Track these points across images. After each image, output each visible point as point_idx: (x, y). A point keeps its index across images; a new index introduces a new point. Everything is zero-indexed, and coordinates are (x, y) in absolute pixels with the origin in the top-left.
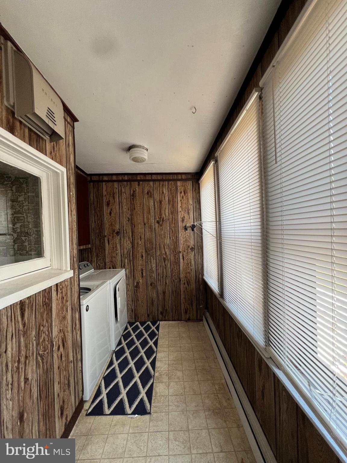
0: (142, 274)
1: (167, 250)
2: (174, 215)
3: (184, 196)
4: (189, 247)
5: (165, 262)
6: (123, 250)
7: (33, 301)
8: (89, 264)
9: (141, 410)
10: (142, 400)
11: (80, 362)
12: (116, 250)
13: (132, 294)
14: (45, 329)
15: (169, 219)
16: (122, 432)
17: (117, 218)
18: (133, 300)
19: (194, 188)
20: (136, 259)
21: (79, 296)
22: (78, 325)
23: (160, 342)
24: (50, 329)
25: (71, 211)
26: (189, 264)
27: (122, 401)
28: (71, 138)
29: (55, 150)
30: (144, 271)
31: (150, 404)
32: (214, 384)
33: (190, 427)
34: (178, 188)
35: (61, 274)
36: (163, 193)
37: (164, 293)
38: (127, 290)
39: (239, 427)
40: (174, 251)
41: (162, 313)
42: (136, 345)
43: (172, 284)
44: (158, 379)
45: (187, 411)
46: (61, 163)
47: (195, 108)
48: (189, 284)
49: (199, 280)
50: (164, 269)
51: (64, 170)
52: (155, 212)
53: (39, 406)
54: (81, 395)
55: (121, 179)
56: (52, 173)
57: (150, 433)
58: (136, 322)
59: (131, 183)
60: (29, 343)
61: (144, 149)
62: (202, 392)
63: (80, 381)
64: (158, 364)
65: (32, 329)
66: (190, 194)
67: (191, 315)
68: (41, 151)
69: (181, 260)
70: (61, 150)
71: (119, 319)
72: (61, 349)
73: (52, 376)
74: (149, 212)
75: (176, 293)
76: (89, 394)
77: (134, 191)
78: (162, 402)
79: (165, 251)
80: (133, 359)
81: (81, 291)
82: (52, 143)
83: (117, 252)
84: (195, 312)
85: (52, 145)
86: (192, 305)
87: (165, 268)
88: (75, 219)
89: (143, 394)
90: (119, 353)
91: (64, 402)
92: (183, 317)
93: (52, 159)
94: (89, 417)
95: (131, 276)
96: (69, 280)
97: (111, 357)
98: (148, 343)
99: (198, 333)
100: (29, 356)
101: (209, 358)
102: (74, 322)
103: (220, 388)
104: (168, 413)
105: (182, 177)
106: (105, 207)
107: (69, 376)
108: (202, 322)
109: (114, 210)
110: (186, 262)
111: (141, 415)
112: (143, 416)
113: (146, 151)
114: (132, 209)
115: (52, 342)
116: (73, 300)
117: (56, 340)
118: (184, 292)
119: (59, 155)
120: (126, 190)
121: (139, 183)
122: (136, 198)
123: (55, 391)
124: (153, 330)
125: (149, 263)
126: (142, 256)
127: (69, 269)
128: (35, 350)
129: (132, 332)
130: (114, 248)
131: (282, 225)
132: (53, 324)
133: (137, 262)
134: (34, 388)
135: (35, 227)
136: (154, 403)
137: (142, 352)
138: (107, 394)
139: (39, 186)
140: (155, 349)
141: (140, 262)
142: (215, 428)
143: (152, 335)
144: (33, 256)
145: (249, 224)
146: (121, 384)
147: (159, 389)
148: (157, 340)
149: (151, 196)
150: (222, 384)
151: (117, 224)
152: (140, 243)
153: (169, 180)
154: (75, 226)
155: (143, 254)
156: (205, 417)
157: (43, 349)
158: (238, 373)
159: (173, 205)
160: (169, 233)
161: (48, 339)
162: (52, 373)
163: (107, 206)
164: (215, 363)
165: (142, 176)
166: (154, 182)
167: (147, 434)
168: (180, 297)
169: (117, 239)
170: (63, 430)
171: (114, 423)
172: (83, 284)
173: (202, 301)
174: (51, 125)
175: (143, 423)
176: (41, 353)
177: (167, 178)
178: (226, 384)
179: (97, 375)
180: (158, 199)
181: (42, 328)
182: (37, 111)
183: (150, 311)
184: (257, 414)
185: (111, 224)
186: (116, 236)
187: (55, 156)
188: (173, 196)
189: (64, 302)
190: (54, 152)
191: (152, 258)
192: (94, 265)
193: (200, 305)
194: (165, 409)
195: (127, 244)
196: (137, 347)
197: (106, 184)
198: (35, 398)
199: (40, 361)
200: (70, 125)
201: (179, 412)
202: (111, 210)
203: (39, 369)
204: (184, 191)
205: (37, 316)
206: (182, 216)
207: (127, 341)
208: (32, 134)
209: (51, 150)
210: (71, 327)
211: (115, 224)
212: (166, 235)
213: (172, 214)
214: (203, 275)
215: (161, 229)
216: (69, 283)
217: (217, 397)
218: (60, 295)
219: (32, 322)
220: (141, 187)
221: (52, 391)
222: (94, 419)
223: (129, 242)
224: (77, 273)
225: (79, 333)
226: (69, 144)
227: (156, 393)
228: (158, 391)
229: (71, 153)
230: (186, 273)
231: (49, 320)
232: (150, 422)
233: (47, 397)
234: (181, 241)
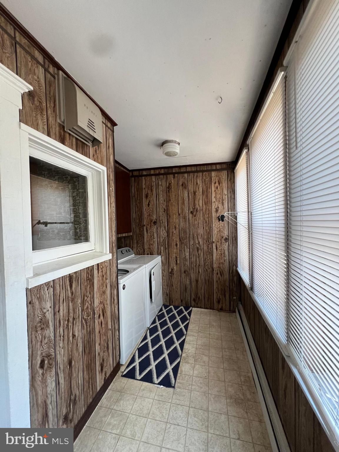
0: (176, 261)
1: (200, 240)
2: (208, 206)
3: (218, 186)
4: (223, 238)
5: (198, 251)
6: (160, 238)
7: (79, 276)
8: (131, 250)
9: (166, 383)
10: (168, 374)
11: (117, 331)
12: (153, 238)
13: (167, 279)
14: (88, 299)
15: (202, 210)
16: (148, 397)
17: (154, 209)
18: (168, 284)
19: (229, 177)
20: (171, 247)
21: (117, 276)
22: (116, 300)
23: (190, 327)
24: (92, 300)
25: (111, 204)
26: (223, 255)
27: (151, 371)
28: (111, 141)
29: (97, 153)
30: (178, 259)
31: (175, 379)
32: (240, 376)
33: (210, 409)
34: (213, 179)
35: (101, 256)
36: (197, 184)
37: (197, 281)
38: (163, 276)
39: (261, 422)
40: (208, 241)
41: (194, 300)
42: (168, 326)
43: (205, 273)
44: (185, 359)
45: (209, 394)
46: (102, 164)
47: (221, 98)
48: (222, 274)
49: (232, 271)
50: (197, 258)
51: (105, 169)
52: (189, 203)
53: (84, 358)
54: (118, 359)
55: (158, 173)
56: (95, 172)
57: (172, 404)
58: (170, 305)
59: (167, 176)
60: (76, 308)
61: (175, 143)
62: (227, 380)
63: (118, 347)
64: (186, 346)
65: (78, 297)
66: (225, 184)
67: (224, 305)
68: (86, 155)
69: (215, 250)
70: (102, 152)
71: (153, 301)
72: (102, 317)
73: (94, 337)
74: (183, 203)
75: (209, 282)
76: (125, 359)
77: (170, 184)
78: (186, 380)
79: (198, 241)
80: (164, 338)
81: (119, 272)
82: (95, 147)
83: (155, 240)
84: (228, 304)
85: (95, 149)
86: (225, 296)
87: (199, 257)
88: (114, 211)
89: (170, 369)
90: (153, 330)
91: (103, 360)
92: (216, 307)
93: (95, 161)
94: (124, 378)
95: (166, 264)
96: (108, 261)
97: (146, 332)
98: (179, 326)
99: (229, 324)
100: (76, 318)
101: (238, 349)
102: (113, 297)
103: (245, 380)
104: (191, 391)
105: (216, 167)
106: (144, 199)
107: (108, 341)
108: (234, 314)
109: (152, 202)
110: (220, 252)
111: (167, 387)
112: (167, 388)
113: (177, 145)
114: (168, 200)
115: (94, 311)
116: (112, 279)
117: (98, 309)
118: (217, 282)
119: (101, 156)
120: (163, 183)
121: (174, 175)
122: (171, 190)
123: (96, 350)
124: (185, 315)
125: (183, 251)
126: (177, 245)
127: (108, 252)
128: (80, 314)
129: (166, 314)
130: (152, 236)
131: (301, 216)
132: (95, 296)
133: (172, 250)
134: (80, 344)
135: (84, 218)
136: (179, 379)
137: (173, 333)
138: (139, 363)
139: (86, 183)
140: (185, 332)
141: (174, 251)
142: (235, 416)
143: (184, 319)
144: (82, 241)
145: (274, 215)
146: (152, 357)
147: (184, 368)
148: (188, 324)
149: (185, 188)
150: (249, 377)
151: (154, 215)
152: (175, 232)
153: (203, 171)
154: (114, 217)
155: (177, 243)
156: (226, 403)
157: (87, 315)
158: (265, 369)
159: (207, 196)
160: (202, 223)
161: (91, 307)
162: (94, 335)
163: (146, 198)
164: (244, 355)
165: (177, 169)
166: (189, 174)
167: (170, 404)
168: (212, 286)
169: (154, 229)
170: (103, 383)
171: (142, 387)
172: (120, 267)
173: (236, 293)
174: (91, 133)
175: (167, 394)
176: (85, 317)
177: (201, 169)
178: (252, 377)
179: (133, 345)
180: (192, 190)
181: (86, 298)
182: (80, 124)
183: (183, 297)
184: (280, 413)
185: (149, 215)
186: (153, 225)
187: (97, 158)
188: (207, 187)
189: (104, 279)
190: (96, 155)
191: (185, 247)
192: (135, 251)
193: (233, 297)
194: (189, 388)
195: (163, 233)
196: (168, 328)
197: (145, 178)
198: (80, 351)
199: (84, 323)
200: (111, 130)
201: (201, 393)
202: (150, 201)
203: (84, 329)
204: (219, 181)
205: (82, 288)
206: (216, 207)
207: (160, 321)
208: (79, 142)
209: (94, 154)
210: (110, 301)
211: (153, 214)
212: (200, 226)
213: (206, 205)
214: (237, 267)
215: (195, 219)
216: (108, 264)
217: (241, 388)
218: (100, 273)
219: (78, 292)
220: (176, 179)
221: (94, 349)
222: (127, 381)
223: (165, 231)
224: (115, 256)
225: (117, 306)
226: (109, 146)
227: (182, 371)
228: (183, 369)
229: (111, 153)
230: (219, 264)
231: (92, 293)
232: (173, 395)
233: (90, 353)
234: (214, 231)
